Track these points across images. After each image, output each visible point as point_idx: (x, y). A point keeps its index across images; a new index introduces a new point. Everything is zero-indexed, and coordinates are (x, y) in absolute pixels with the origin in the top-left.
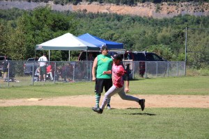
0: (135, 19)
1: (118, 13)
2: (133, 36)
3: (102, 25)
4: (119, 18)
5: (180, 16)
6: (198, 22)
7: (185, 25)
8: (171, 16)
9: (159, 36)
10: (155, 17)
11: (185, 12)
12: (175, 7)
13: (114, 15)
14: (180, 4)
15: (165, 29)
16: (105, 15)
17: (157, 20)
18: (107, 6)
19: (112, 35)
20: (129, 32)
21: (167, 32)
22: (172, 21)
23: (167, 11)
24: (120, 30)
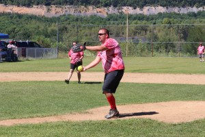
0: (32, 17)
1: (19, 12)
2: (30, 30)
3: (7, 21)
4: (20, 16)
5: (64, 15)
6: (77, 20)
7: (67, 22)
8: (58, 15)
9: (49, 29)
10: (46, 16)
11: (68, 13)
12: (60, 9)
13: (16, 14)
14: (64, 7)
15: (53, 24)
16: (9, 14)
17: (48, 18)
18: (11, 7)
19: (15, 28)
20: (27, 26)
21: (54, 27)
22: (59, 18)
23: (55, 11)
24: (21, 26)
